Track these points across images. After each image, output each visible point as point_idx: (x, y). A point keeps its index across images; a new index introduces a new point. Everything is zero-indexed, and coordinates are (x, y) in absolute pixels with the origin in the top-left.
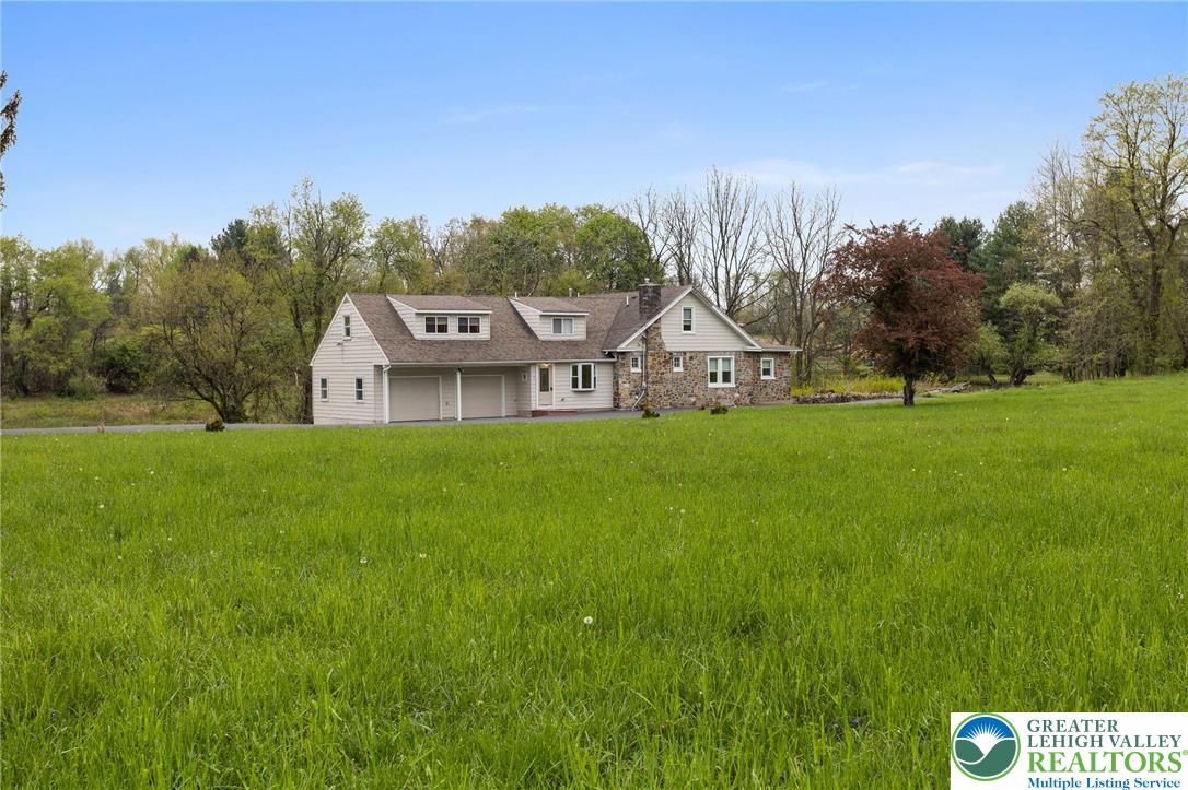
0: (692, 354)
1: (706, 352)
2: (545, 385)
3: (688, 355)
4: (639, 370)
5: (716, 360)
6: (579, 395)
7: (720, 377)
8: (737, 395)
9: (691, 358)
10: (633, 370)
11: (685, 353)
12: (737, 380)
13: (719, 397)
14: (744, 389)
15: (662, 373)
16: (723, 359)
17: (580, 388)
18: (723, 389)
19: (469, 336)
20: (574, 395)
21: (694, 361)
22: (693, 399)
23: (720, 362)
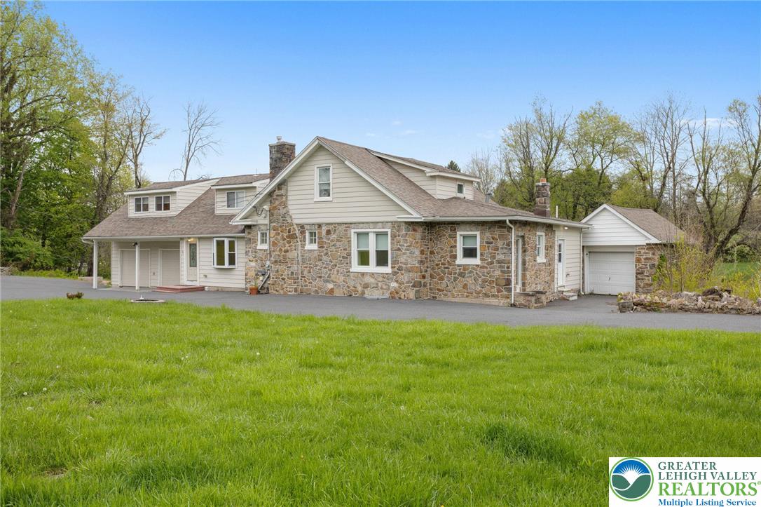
0: (330, 227)
1: (349, 225)
2: (193, 261)
3: (324, 229)
4: (265, 247)
5: (367, 234)
6: (223, 272)
7: (373, 258)
8: (394, 285)
9: (328, 232)
10: (260, 246)
11: (320, 226)
12: (394, 263)
13: (366, 286)
14: (405, 277)
15: (287, 251)
16: (378, 234)
17: (227, 265)
18: (372, 275)
19: (163, 213)
20: (216, 272)
21: (333, 237)
22: (330, 286)
23: (372, 237)
